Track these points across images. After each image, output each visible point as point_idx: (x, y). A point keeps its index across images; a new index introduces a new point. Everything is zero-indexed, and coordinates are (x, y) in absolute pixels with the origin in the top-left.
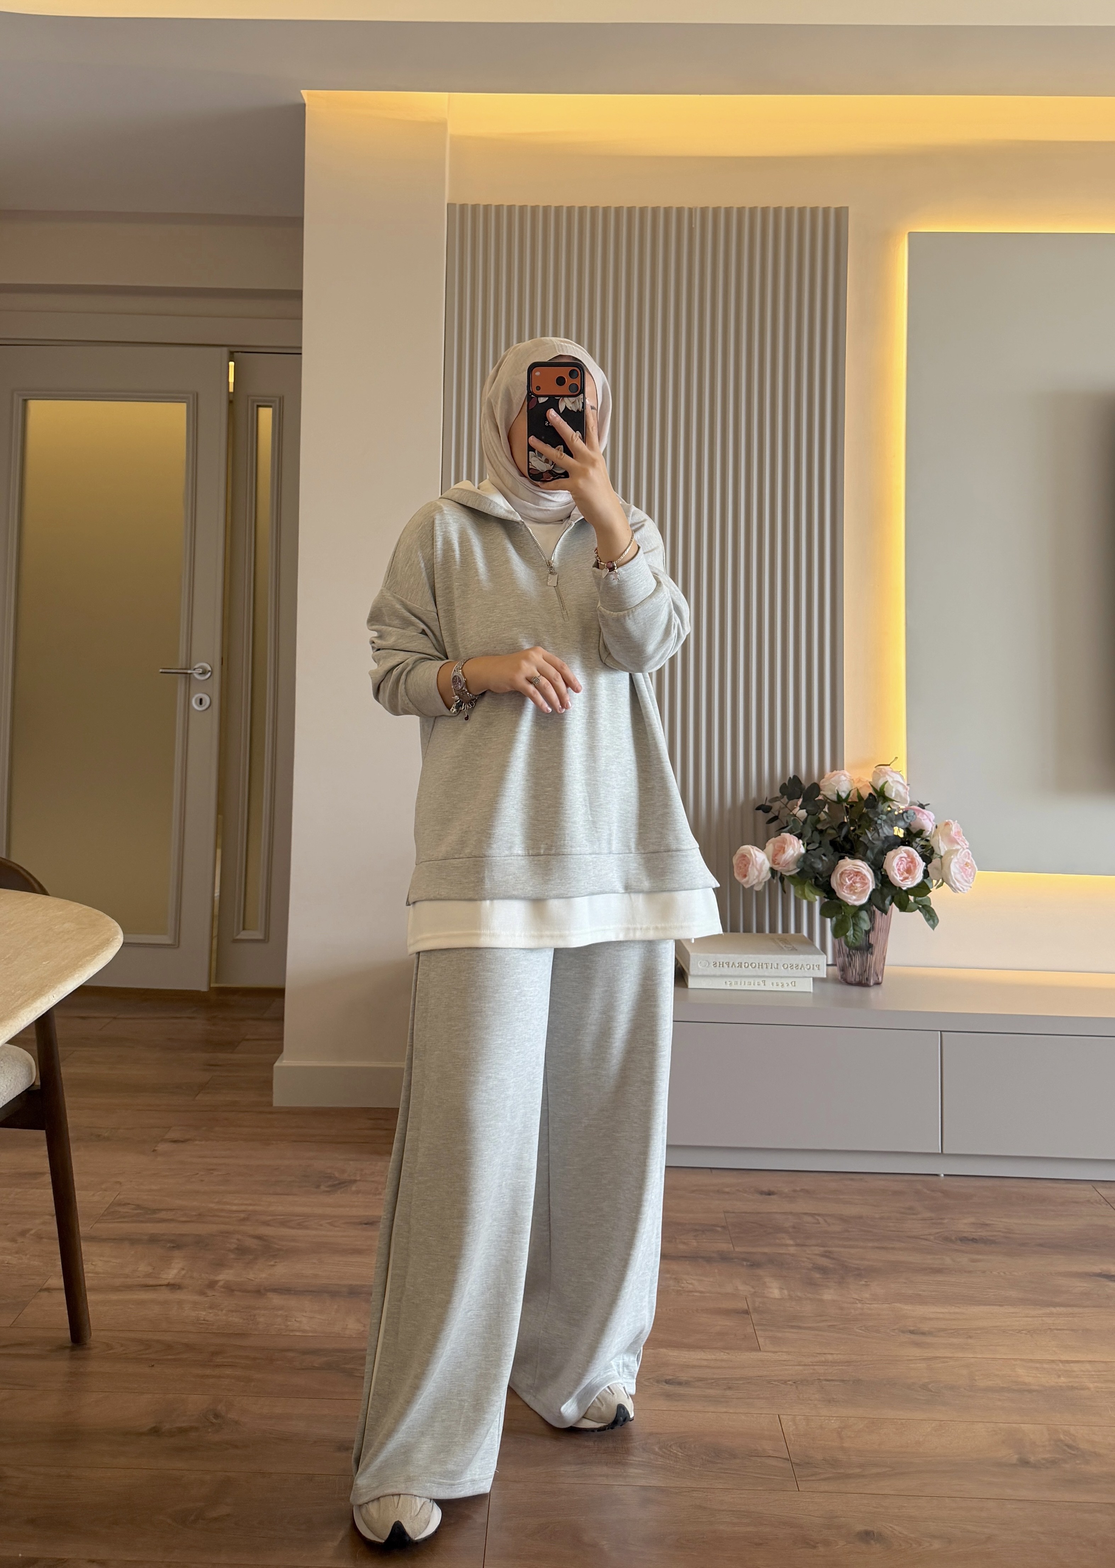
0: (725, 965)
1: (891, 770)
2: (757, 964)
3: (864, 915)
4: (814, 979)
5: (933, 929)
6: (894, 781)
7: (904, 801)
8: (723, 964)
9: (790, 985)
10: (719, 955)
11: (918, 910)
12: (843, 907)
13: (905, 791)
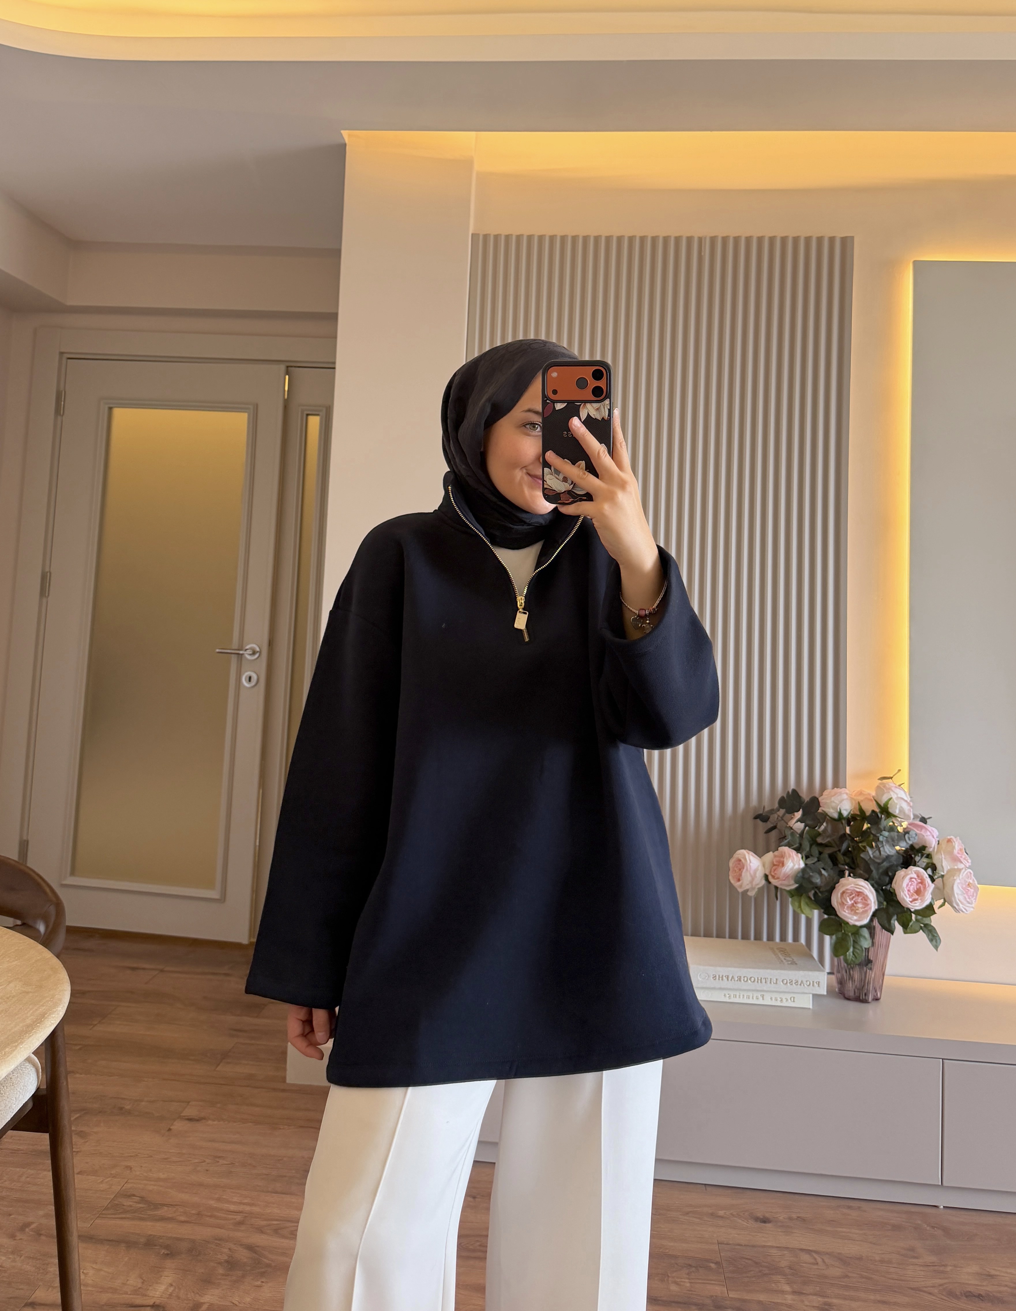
0: (724, 978)
1: (895, 785)
2: (756, 979)
3: (865, 932)
4: (815, 996)
5: (937, 950)
6: (898, 798)
7: (907, 817)
8: (722, 977)
9: (790, 1000)
10: (719, 969)
11: (921, 931)
12: (843, 924)
13: (909, 808)
